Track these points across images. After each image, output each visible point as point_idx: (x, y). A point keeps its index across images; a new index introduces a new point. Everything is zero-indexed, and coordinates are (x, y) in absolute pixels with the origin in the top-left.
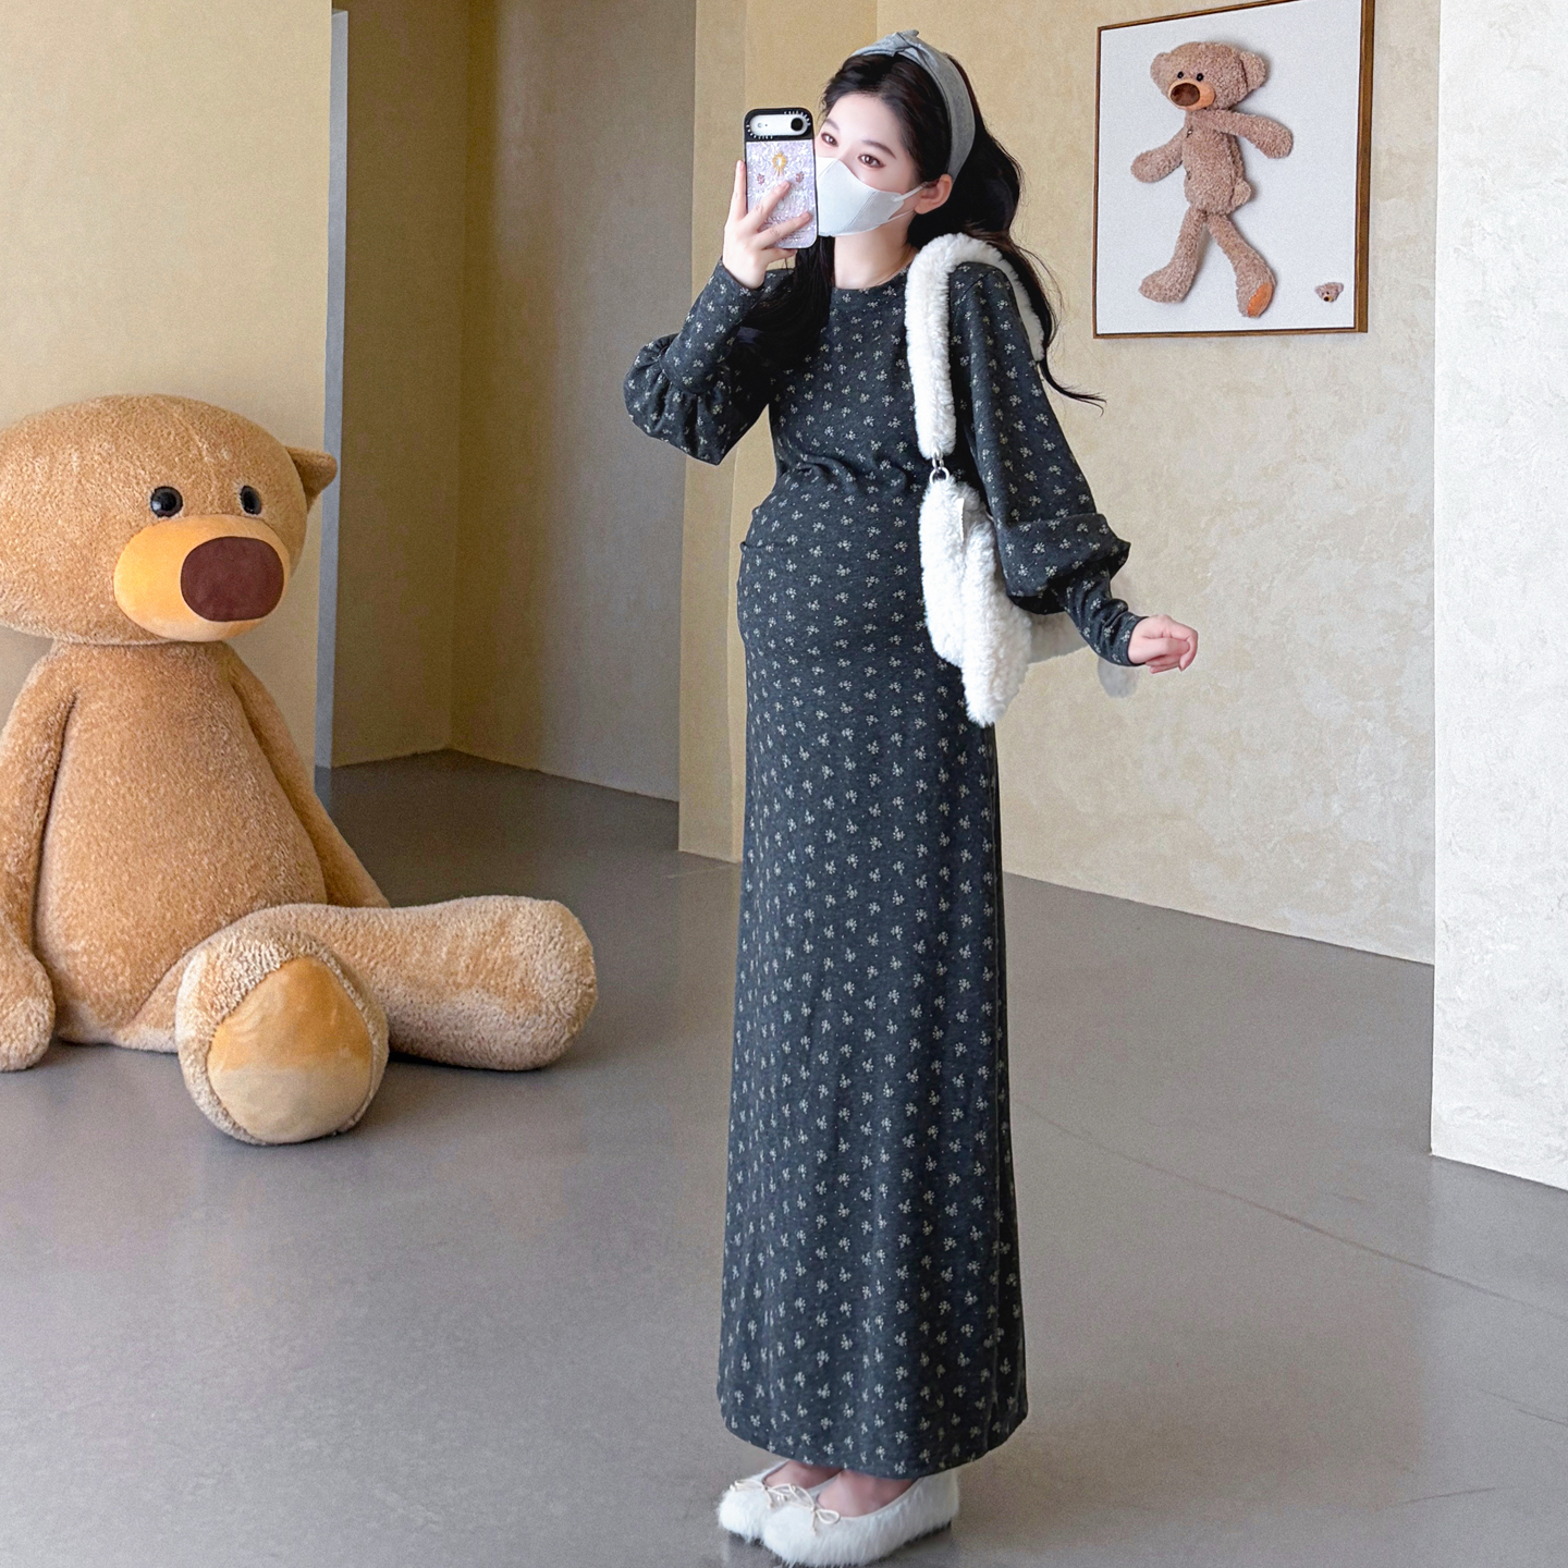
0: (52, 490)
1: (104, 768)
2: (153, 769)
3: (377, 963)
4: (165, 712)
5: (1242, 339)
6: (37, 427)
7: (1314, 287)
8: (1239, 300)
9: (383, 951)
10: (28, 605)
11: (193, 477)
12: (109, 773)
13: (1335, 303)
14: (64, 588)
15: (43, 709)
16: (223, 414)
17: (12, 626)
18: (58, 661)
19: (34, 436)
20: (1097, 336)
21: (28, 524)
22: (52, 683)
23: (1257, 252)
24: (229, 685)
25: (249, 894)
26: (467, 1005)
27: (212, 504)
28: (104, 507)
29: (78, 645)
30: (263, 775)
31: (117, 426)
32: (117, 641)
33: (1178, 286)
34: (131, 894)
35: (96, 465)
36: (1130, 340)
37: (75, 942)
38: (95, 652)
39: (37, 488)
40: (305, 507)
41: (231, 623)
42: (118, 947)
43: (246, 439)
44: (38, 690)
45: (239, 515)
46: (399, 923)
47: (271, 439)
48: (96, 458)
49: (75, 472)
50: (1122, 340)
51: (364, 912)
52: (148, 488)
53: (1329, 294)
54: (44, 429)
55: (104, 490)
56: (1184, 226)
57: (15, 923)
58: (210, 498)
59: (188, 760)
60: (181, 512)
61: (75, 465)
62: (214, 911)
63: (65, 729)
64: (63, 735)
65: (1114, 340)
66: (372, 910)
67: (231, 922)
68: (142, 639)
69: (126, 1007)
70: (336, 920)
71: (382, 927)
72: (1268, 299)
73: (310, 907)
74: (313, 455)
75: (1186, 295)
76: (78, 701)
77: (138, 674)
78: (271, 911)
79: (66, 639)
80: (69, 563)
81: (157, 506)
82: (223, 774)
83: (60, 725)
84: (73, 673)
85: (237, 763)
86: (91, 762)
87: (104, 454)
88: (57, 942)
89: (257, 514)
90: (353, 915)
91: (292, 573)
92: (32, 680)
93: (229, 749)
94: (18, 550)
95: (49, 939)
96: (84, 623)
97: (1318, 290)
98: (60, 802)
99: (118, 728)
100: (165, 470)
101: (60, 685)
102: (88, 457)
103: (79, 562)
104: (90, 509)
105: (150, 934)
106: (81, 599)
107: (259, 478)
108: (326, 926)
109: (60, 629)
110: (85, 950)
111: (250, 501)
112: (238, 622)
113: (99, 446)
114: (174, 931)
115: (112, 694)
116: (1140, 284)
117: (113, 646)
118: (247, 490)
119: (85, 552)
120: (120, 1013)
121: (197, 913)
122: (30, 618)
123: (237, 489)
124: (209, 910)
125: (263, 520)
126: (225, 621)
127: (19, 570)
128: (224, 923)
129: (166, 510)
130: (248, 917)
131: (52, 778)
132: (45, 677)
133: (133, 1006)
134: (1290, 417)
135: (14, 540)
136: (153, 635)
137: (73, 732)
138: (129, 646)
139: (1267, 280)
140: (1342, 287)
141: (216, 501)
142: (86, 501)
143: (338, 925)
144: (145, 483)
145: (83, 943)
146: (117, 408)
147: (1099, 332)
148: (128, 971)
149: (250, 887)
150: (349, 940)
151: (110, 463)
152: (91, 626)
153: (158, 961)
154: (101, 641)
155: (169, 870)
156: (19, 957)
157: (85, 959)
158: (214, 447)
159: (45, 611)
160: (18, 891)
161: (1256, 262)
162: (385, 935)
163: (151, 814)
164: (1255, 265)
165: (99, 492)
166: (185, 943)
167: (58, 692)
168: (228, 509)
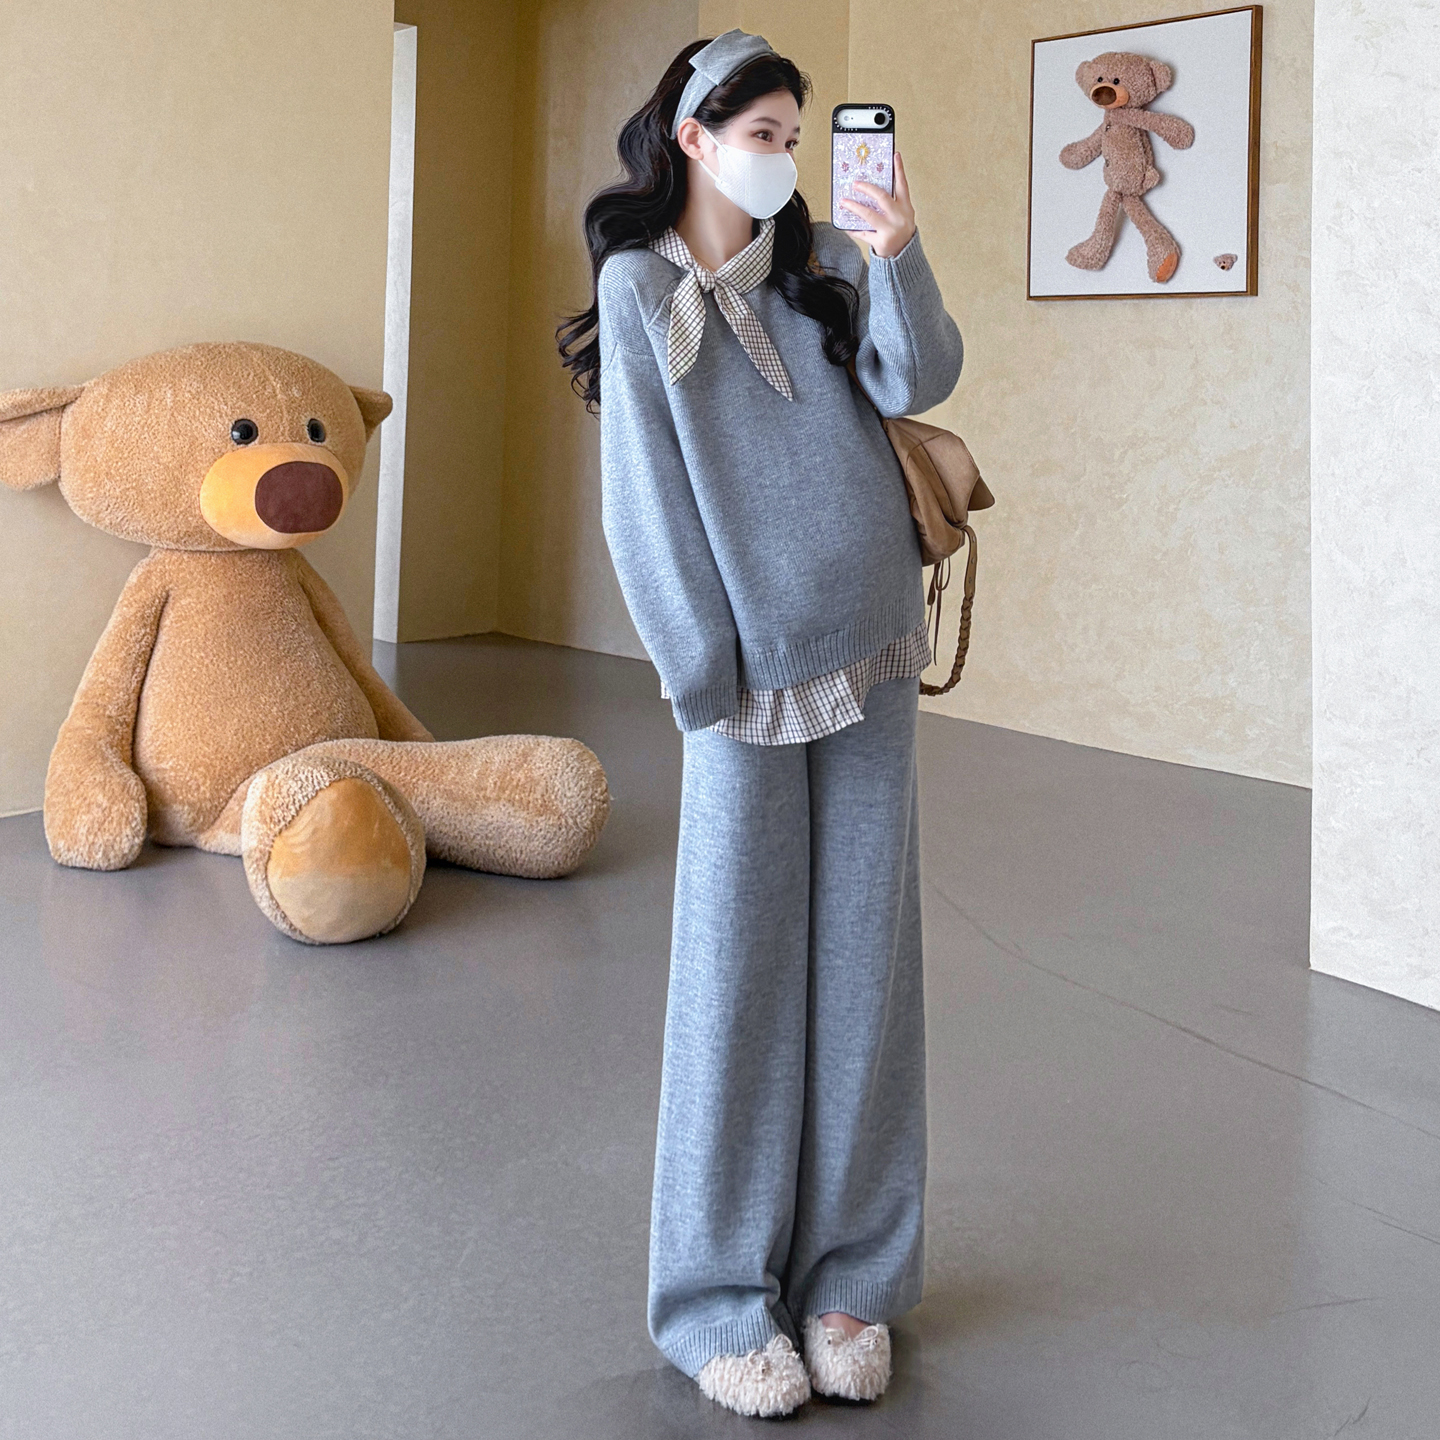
0: (149, 422)
1: (190, 647)
2: (232, 648)
3: (418, 780)
4: (243, 607)
5: (1152, 302)
6: (139, 369)
7: (1212, 258)
8: (1149, 267)
9: (424, 772)
10: (129, 517)
11: (268, 411)
12: (195, 650)
13: (1231, 270)
14: (159, 502)
15: (141, 605)
16: (296, 358)
17: (117, 534)
18: (155, 563)
19: (136, 377)
20: (1030, 298)
21: (129, 449)
22: (148, 582)
23: (1165, 227)
24: (299, 586)
25: (311, 732)
26: (495, 819)
27: (283, 434)
28: (193, 436)
29: (172, 550)
30: (326, 653)
31: (205, 368)
32: (203, 547)
33: (1098, 255)
34: (211, 731)
35: (187, 401)
36: (1058, 303)
37: (165, 762)
38: (185, 557)
39: (137, 419)
40: (364, 436)
41: (297, 535)
42: (199, 766)
43: (315, 379)
44: (139, 587)
45: (306, 443)
46: (437, 753)
47: (337, 378)
48: (187, 395)
49: (170, 404)
50: (1050, 303)
51: (408, 745)
52: (230, 420)
53: (1226, 263)
54: (145, 371)
55: (193, 422)
56: (1103, 206)
57: (115, 749)
58: (282, 429)
59: (262, 642)
60: (256, 441)
61: (169, 400)
62: (281, 743)
63: (159, 620)
64: (158, 626)
65: (1043, 303)
66: (414, 744)
67: (296, 750)
68: (224, 546)
69: (207, 814)
70: (383, 751)
71: (424, 756)
72: (1173, 268)
73: (361, 741)
74: (371, 393)
75: (1106, 263)
76: (170, 599)
77: (221, 575)
78: (329, 744)
79: (161, 546)
80: (162, 483)
81: (236, 434)
82: (292, 651)
83: (155, 617)
84: (167, 574)
85: (303, 644)
86: (180, 643)
87: (194, 392)
88: (150, 762)
89: (323, 441)
90: (398, 746)
91: (351, 493)
92: (133, 579)
93: (296, 636)
94: (121, 471)
95: (143, 761)
96: (176, 533)
97: (1216, 260)
98: (154, 669)
99: (204, 620)
100: (243, 405)
101: (156, 583)
102: (181, 394)
103: (171, 481)
104: (181, 437)
105: (227, 757)
106: (172, 513)
107: (325, 412)
108: (375, 755)
109: (156, 537)
110: (171, 767)
111: (316, 432)
112: (303, 534)
113: (189, 385)
114: (247, 756)
115: (199, 592)
116: (1066, 254)
117: (200, 552)
118: (314, 422)
119: (176, 473)
120: (201, 819)
121: (268, 743)
122: (131, 528)
123: (305, 421)
124: (277, 742)
125: (327, 448)
126: (296, 532)
127: (123, 487)
128: (290, 751)
129: (245, 438)
130: (309, 748)
131: (149, 653)
132: (143, 577)
133: (211, 814)
134: (1193, 367)
135: (117, 463)
136: (232, 543)
137: (166, 622)
138: (213, 552)
139: (1174, 251)
140: (1237, 258)
141: (286, 433)
142: (178, 432)
143: (386, 754)
144: (227, 415)
145: (171, 763)
146: (206, 353)
147: (1031, 295)
148: (208, 782)
149: (312, 726)
150: (394, 764)
151: (198, 399)
152: (181, 535)
153: (234, 776)
154: (190, 548)
155: (244, 715)
156: (116, 771)
157: (172, 774)
158: (287, 386)
159: (143, 523)
160: (118, 727)
161: (1164, 236)
162: (426, 761)
163: (230, 677)
164: (1162, 238)
165: (189, 424)
166: (257, 765)
167: (154, 590)
168: (296, 438)
